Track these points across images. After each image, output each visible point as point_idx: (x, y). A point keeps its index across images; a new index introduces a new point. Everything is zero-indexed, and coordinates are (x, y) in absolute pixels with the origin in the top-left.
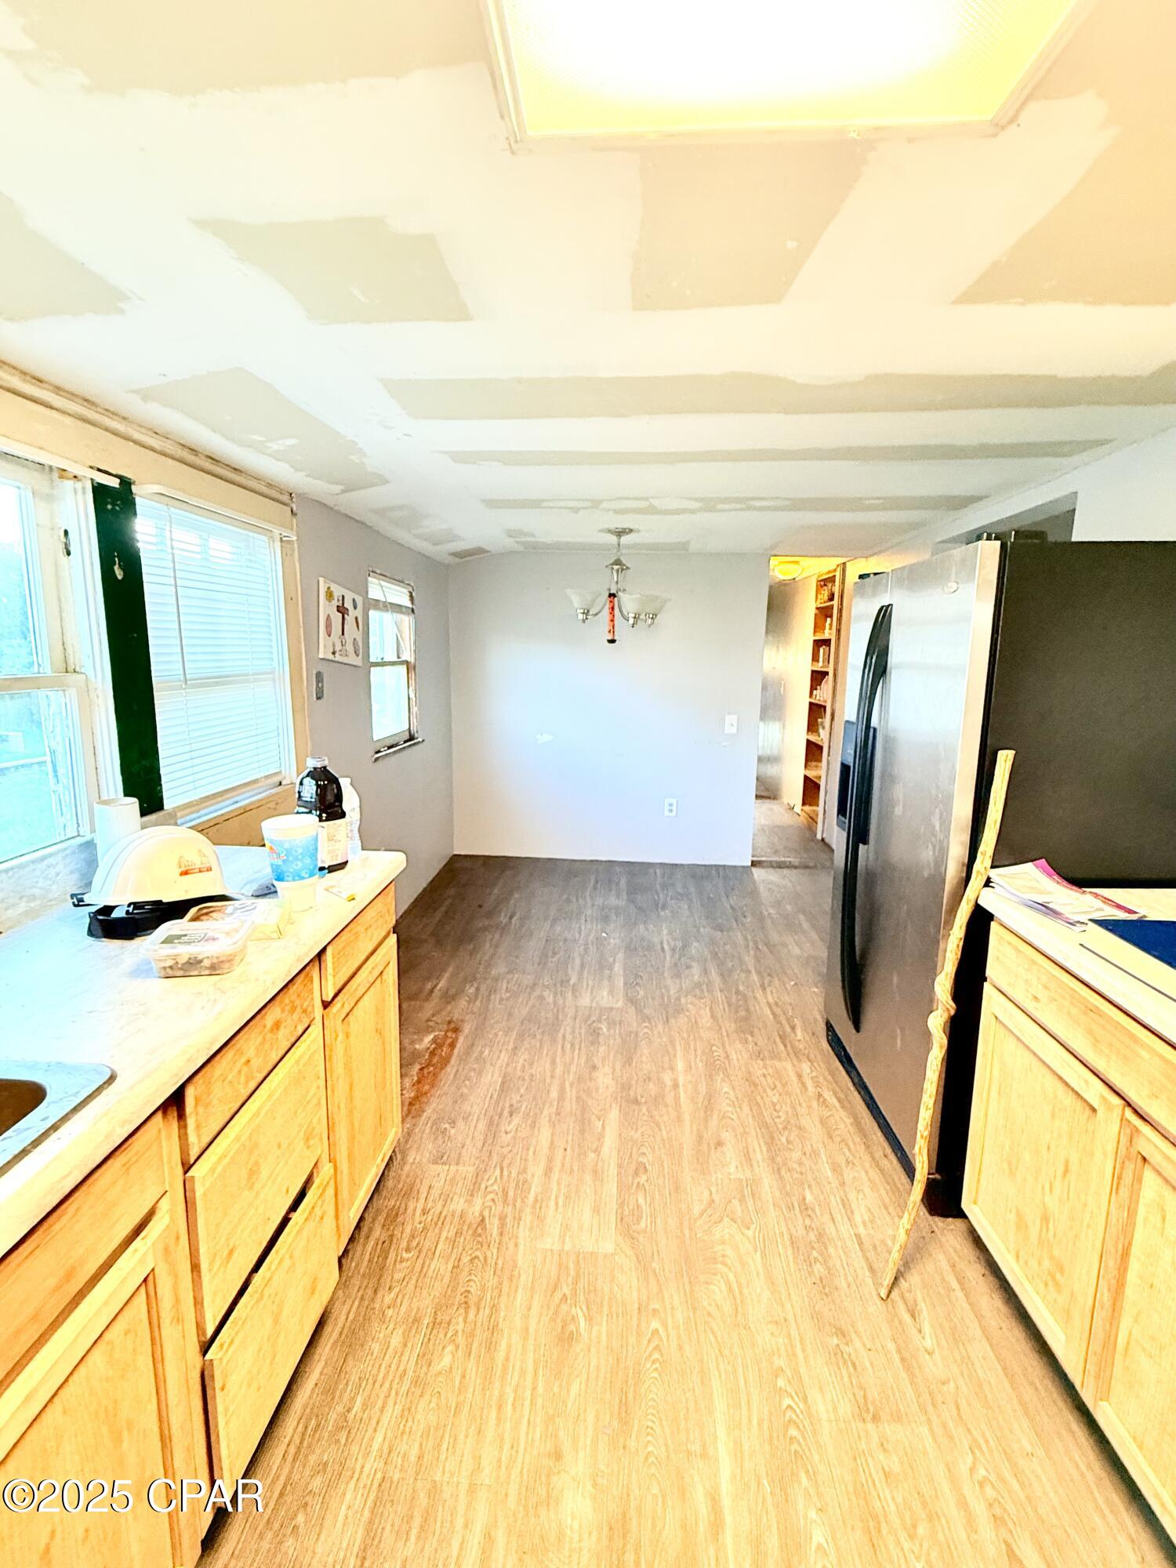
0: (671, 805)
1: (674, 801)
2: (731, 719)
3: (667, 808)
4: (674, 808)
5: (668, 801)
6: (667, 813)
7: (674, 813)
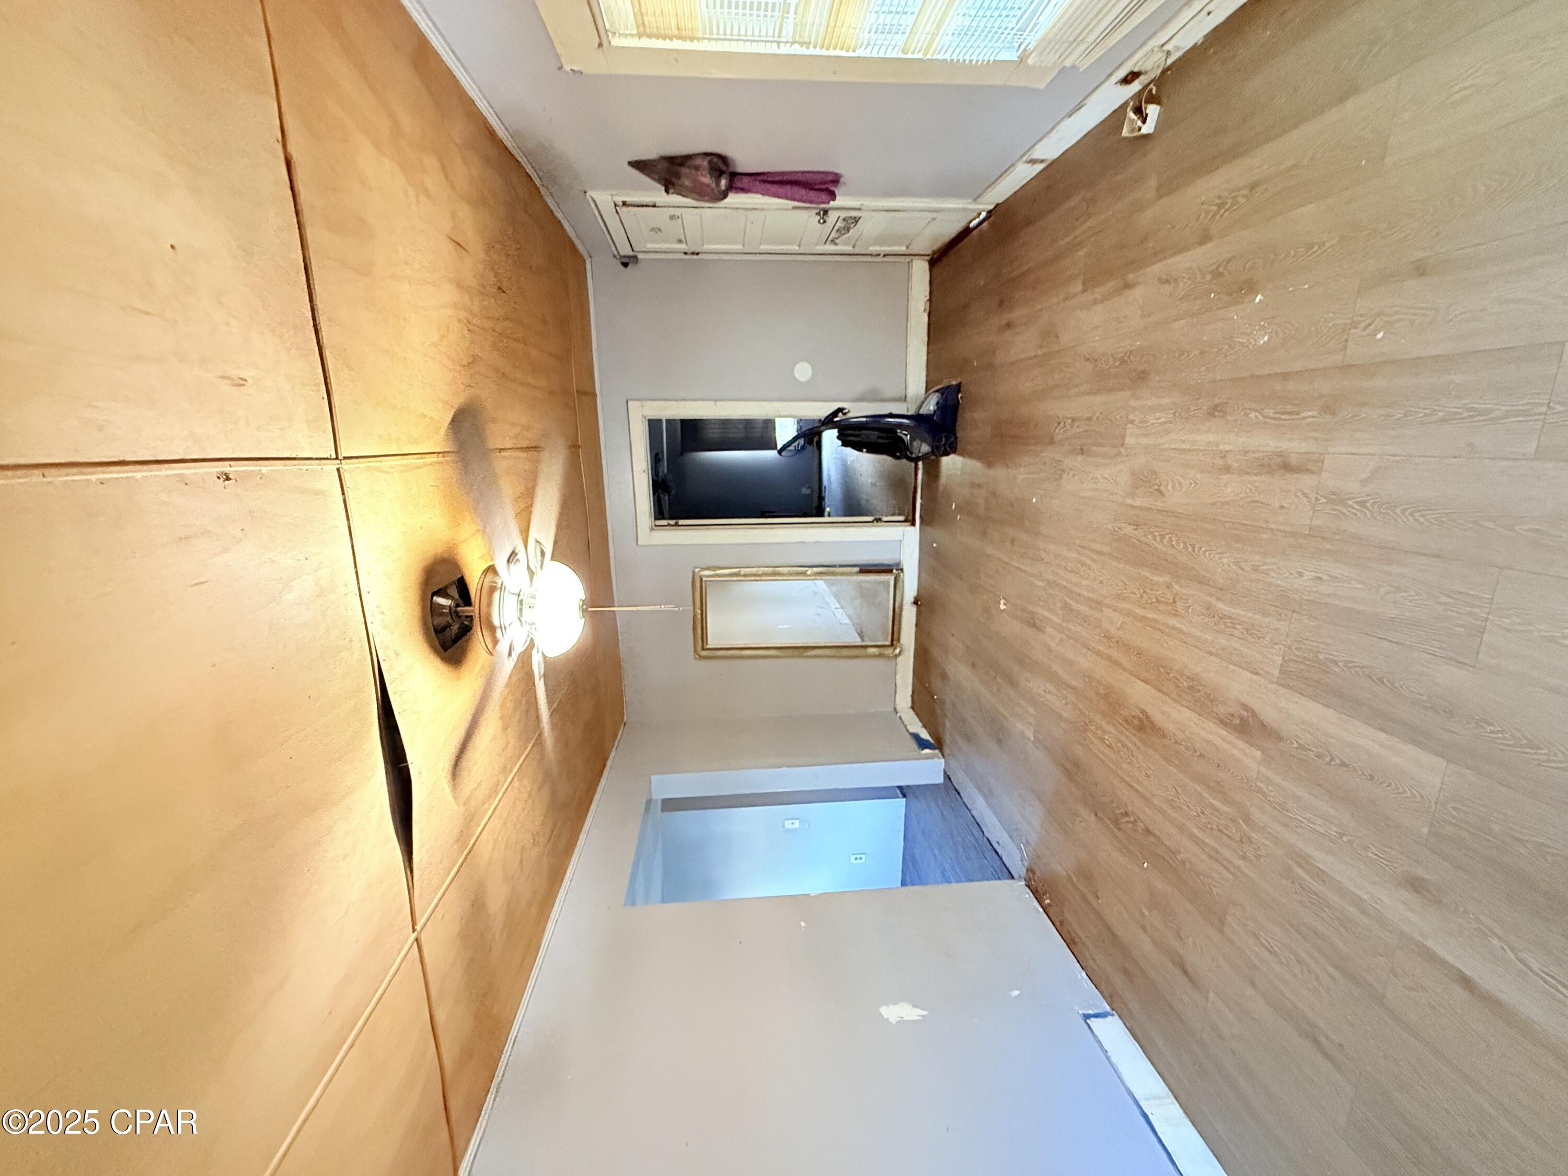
0: (856, 859)
1: (853, 857)
2: (788, 825)
3: (859, 861)
4: (858, 856)
5: (853, 861)
6: (863, 861)
7: (863, 856)
